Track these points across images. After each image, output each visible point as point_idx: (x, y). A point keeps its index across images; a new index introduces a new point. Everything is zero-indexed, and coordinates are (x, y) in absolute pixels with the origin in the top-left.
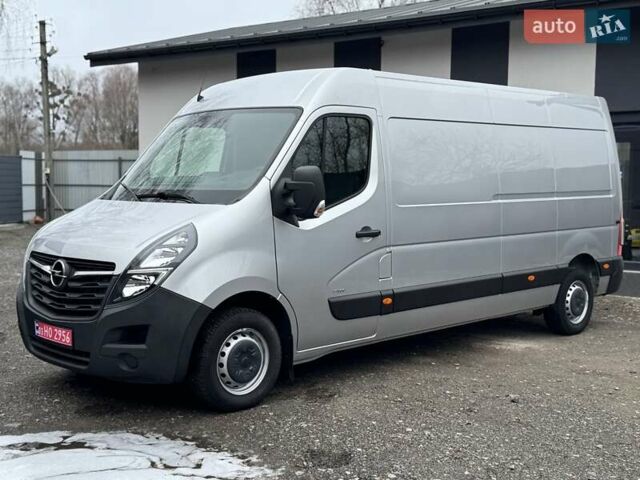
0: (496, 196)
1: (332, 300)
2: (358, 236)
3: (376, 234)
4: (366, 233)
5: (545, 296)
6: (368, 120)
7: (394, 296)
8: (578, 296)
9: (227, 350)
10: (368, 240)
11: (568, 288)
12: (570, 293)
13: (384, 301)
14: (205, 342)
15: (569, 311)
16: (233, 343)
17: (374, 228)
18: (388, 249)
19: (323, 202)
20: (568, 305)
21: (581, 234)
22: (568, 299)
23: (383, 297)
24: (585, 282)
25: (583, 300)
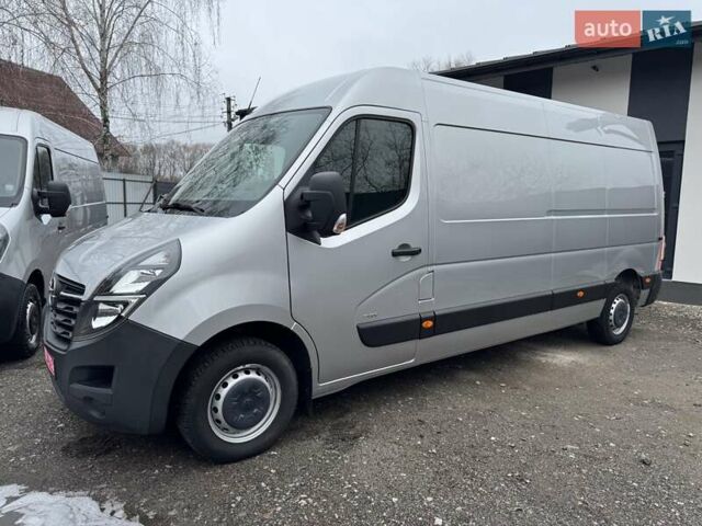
0: (550, 212)
1: (361, 326)
2: (395, 254)
3: (416, 252)
4: (404, 251)
5: (592, 310)
6: (410, 126)
7: (435, 318)
8: (621, 309)
9: (224, 392)
10: (405, 259)
11: (612, 302)
12: (614, 306)
13: (424, 324)
14: (191, 385)
15: (613, 323)
16: (232, 382)
17: (414, 246)
18: (430, 269)
19: (343, 216)
20: (612, 318)
21: (628, 249)
22: (612, 311)
23: (422, 320)
24: (627, 295)
25: (625, 312)
